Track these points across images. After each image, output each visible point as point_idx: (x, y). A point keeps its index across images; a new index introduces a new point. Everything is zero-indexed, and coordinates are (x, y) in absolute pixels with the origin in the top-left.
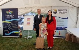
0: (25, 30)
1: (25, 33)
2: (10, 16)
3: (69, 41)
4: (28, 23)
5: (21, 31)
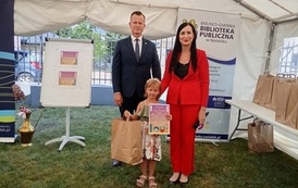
5: (28, 110)
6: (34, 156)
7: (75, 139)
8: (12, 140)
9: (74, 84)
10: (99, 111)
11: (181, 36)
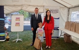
4: (17, 23)
5: (8, 33)
6: (10, 44)
9: (19, 26)
10: (26, 32)
11: (47, 13)
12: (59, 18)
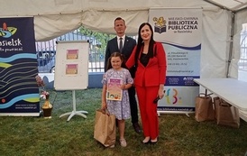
0: (62, 91)
1: (63, 101)
2: (9, 43)
3: (207, 121)
5: (47, 94)
7: (80, 113)
8: (38, 114)
9: (77, 73)
11: (142, 34)
12: (199, 48)
